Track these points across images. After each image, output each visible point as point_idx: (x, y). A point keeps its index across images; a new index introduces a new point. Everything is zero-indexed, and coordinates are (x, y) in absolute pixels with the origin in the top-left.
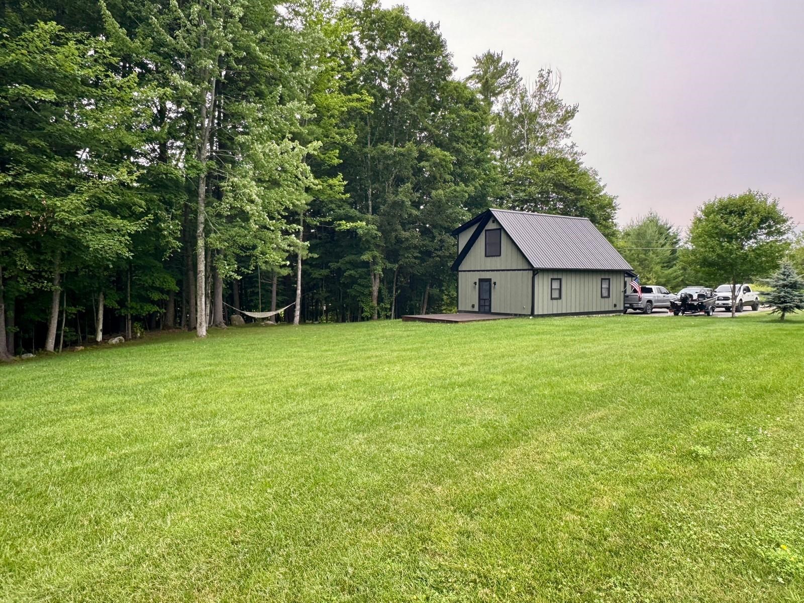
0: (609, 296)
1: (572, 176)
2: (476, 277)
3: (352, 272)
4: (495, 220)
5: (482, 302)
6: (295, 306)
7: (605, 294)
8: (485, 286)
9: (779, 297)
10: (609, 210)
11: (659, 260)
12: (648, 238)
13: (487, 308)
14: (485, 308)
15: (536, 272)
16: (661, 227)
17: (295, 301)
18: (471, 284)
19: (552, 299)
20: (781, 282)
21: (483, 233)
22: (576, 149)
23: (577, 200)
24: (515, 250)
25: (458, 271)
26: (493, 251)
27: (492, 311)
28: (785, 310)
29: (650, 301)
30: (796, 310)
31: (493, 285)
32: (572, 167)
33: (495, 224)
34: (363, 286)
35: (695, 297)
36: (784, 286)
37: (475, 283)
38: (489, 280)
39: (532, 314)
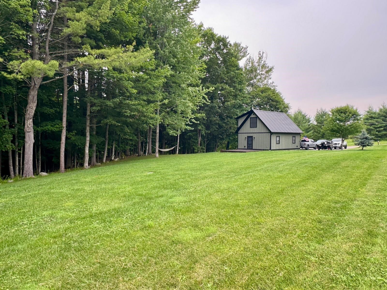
0: (295, 143)
1: (274, 95)
2: (246, 135)
3: (190, 134)
4: (255, 114)
5: (249, 145)
6: (177, 147)
7: (294, 142)
8: (250, 139)
9: (362, 142)
10: (287, 109)
11: (304, 129)
12: (299, 120)
13: (251, 147)
14: (250, 147)
15: (272, 133)
16: (303, 115)
17: (177, 144)
18: (244, 138)
19: (277, 144)
20: (362, 137)
21: (249, 119)
22: (274, 84)
23: (277, 105)
24: (263, 126)
25: (238, 133)
26: (253, 125)
27: (253, 148)
28: (363, 146)
29: (308, 145)
30: (367, 146)
31: (253, 138)
32: (274, 91)
33: (254, 115)
34: (194, 139)
35: (326, 143)
36: (363, 138)
37: (246, 138)
38: (252, 137)
39: (270, 149)
